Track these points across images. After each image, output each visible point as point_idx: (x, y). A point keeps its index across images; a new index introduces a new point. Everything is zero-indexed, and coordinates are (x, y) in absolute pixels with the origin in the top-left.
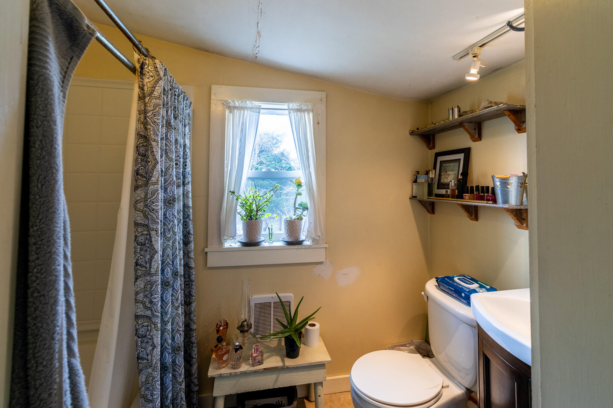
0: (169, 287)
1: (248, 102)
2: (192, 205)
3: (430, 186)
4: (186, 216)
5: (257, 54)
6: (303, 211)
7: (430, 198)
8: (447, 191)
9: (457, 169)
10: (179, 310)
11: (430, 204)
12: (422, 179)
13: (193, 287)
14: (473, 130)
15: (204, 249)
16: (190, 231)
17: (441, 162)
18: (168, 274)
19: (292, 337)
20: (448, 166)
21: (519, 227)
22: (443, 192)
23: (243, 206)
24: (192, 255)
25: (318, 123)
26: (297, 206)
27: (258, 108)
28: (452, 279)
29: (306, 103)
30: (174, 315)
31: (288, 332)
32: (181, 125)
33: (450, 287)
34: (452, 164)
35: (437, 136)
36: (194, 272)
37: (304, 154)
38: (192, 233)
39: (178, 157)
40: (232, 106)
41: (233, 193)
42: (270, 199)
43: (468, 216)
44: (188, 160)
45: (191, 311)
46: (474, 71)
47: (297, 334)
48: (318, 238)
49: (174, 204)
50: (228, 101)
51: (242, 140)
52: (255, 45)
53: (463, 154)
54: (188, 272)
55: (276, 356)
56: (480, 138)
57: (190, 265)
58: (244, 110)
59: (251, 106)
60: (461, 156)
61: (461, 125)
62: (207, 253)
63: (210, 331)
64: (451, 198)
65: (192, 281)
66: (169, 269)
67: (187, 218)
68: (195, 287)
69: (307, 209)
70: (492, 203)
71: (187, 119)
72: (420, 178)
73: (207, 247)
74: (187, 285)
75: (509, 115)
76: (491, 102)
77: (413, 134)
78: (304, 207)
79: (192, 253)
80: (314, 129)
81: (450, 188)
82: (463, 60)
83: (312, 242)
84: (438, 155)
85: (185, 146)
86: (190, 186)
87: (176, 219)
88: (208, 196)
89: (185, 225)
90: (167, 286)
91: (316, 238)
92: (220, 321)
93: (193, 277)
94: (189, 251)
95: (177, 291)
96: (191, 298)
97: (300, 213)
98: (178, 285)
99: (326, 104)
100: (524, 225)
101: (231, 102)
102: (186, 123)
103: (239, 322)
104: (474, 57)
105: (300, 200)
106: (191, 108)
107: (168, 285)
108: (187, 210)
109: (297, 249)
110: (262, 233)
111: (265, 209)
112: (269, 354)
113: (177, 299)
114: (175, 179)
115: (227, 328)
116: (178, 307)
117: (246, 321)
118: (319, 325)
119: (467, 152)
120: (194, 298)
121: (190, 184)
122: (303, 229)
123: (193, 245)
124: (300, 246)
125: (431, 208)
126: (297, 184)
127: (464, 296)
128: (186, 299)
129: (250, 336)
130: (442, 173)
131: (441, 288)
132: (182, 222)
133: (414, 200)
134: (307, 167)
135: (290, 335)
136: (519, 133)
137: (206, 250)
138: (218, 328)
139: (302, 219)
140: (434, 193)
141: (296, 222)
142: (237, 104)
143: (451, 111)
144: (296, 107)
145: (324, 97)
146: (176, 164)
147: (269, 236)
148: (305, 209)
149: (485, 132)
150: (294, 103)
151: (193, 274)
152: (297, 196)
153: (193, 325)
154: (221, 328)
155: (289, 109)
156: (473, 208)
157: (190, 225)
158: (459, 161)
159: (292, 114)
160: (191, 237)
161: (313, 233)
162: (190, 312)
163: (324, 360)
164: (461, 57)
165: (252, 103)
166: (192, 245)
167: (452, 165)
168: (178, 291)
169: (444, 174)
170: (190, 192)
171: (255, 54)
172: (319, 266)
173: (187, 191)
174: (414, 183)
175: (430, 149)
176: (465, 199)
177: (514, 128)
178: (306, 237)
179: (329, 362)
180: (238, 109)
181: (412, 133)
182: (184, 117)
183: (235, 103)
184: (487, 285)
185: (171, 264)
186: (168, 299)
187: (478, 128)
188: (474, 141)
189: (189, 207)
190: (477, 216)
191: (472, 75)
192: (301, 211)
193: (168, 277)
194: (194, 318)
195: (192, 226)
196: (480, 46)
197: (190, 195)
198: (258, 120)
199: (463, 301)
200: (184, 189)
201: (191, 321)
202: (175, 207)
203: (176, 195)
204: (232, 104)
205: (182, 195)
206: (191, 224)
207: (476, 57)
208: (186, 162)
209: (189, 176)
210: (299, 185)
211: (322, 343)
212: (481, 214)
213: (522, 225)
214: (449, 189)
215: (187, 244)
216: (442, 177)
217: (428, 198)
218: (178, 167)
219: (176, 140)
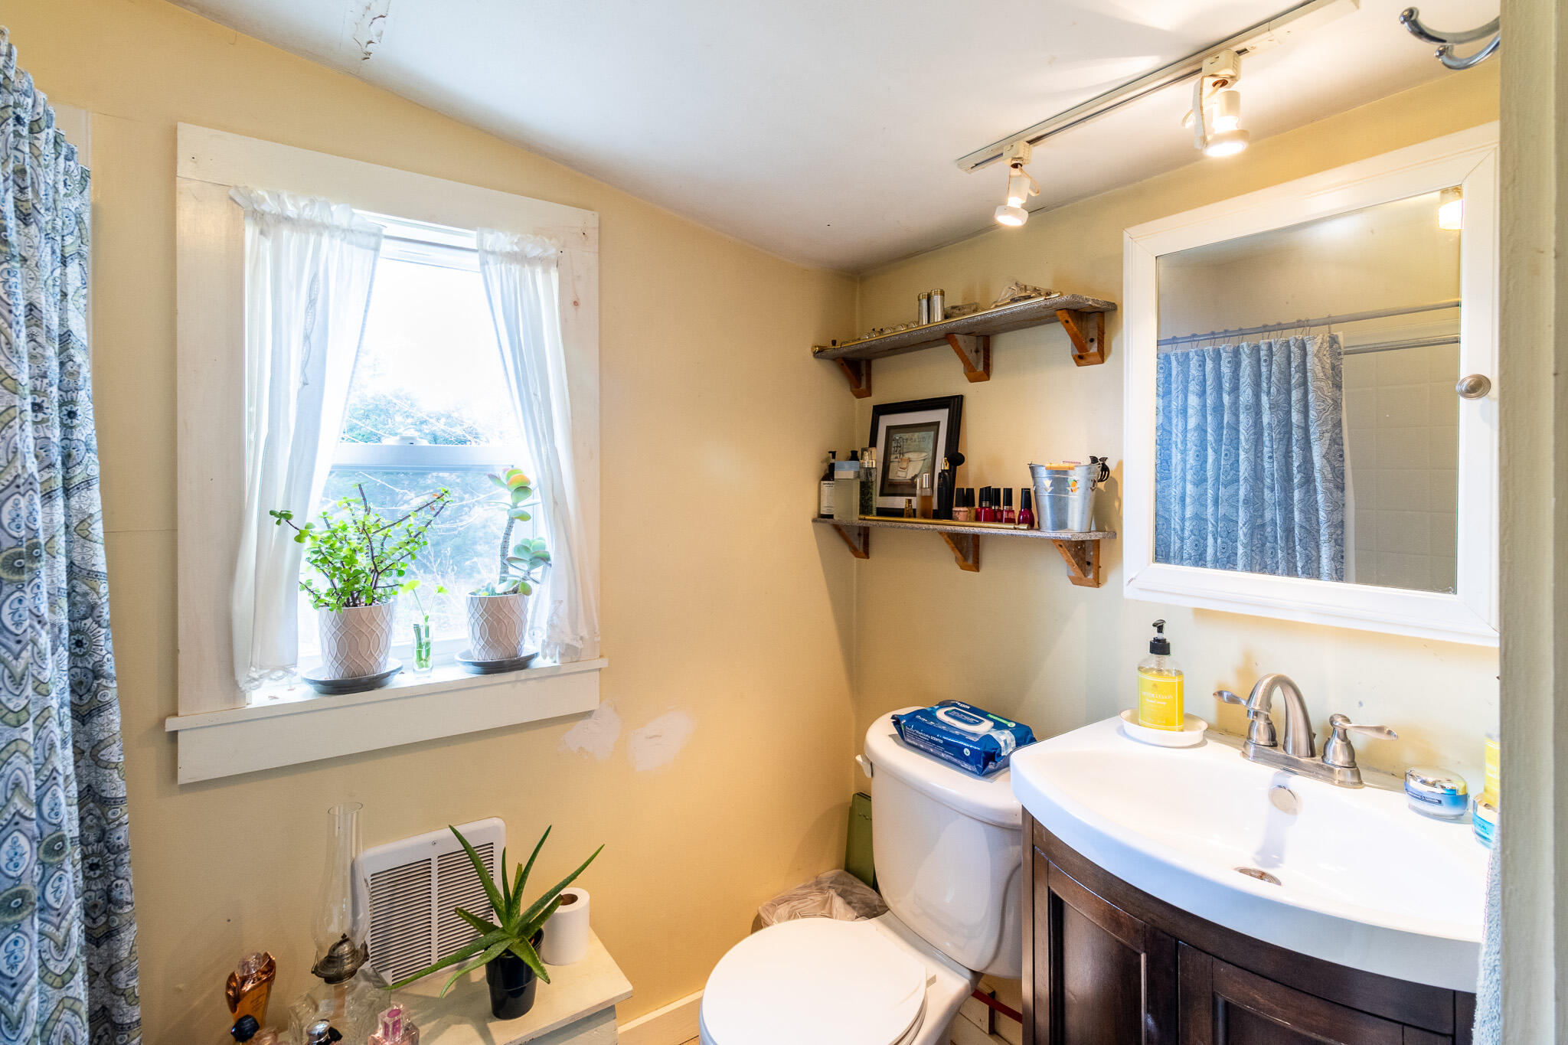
0: (26, 913)
1: (334, 208)
2: (108, 568)
3: (865, 488)
4: (82, 612)
5: (371, 42)
6: (531, 569)
7: (867, 518)
8: (910, 501)
9: (931, 446)
10: (72, 983)
11: (859, 534)
12: (846, 472)
13: (122, 871)
14: (974, 353)
15: (162, 723)
16: (101, 666)
17: (889, 428)
18: (21, 862)
19: (512, 954)
20: (907, 439)
21: (1075, 581)
22: (900, 502)
23: (323, 560)
24: (114, 753)
25: (576, 303)
26: (510, 554)
27: (374, 235)
28: (930, 714)
29: (538, 239)
30: (50, 1011)
31: (498, 941)
32: (49, 250)
33: (932, 738)
34: (916, 435)
35: (875, 364)
36: (126, 817)
37: (535, 395)
38: (113, 672)
39: (46, 377)
40: (270, 213)
41: (285, 516)
42: (420, 536)
43: (957, 559)
44: (82, 393)
45: (114, 961)
46: (1015, 201)
47: (530, 941)
48: (579, 645)
49: (31, 570)
50: (252, 192)
51: (314, 338)
52: (368, 8)
53: (947, 410)
54: (99, 818)
55: (460, 1022)
56: (986, 374)
57: (104, 794)
58: (320, 235)
59: (345, 224)
60: (942, 416)
61: (948, 337)
62: (174, 735)
63: (196, 1003)
64: (921, 518)
65: (118, 850)
66: (23, 841)
67: (86, 618)
68: (130, 870)
69: (545, 559)
70: (1028, 529)
71: (72, 233)
72: (842, 468)
73: (176, 715)
74: (93, 867)
75: (1067, 322)
76: (1026, 286)
77: (823, 354)
78: (535, 555)
79: (115, 748)
80: (564, 320)
81: (918, 492)
82: (979, 171)
83: (562, 655)
84: (880, 410)
85: (65, 339)
86: (95, 493)
87: (48, 627)
88: (172, 531)
89: (80, 644)
90: (18, 909)
91: (575, 643)
92: (245, 964)
93: (122, 834)
94: (101, 741)
95: (59, 915)
96: (115, 914)
97: (521, 574)
98: (65, 888)
99: (599, 249)
100: (1089, 577)
101: (267, 196)
102: (69, 251)
103: (320, 948)
104: (1015, 166)
105: (521, 533)
106: (85, 193)
107: (21, 905)
108: (82, 588)
109: (517, 681)
110: (392, 645)
111: (403, 569)
112: (433, 1023)
113: (60, 943)
114: (32, 466)
115: (270, 980)
116: (67, 976)
117: (345, 939)
118: (589, 897)
119: (954, 405)
120: (127, 909)
121: (96, 487)
122: (532, 621)
123: (116, 718)
124: (522, 674)
125: (859, 542)
126: (516, 485)
127: (968, 755)
128: (89, 923)
129: (363, 984)
130: (893, 457)
131: (908, 740)
132: (65, 634)
133: (824, 524)
134: (544, 436)
135: (507, 951)
136: (1079, 365)
137: (171, 724)
138: (234, 989)
139: (528, 592)
140: (874, 506)
141: (511, 602)
142: (291, 210)
143: (924, 302)
144: (508, 248)
145: (594, 228)
146: (37, 407)
147: (419, 653)
148: (537, 560)
149: (998, 359)
150: (500, 234)
151: (121, 824)
152: (512, 521)
153: (125, 1008)
154: (248, 986)
155: (484, 253)
156: (970, 540)
157: (102, 643)
158: (936, 427)
159: (494, 268)
160: (107, 688)
161: (568, 630)
162: (112, 965)
163: (612, 997)
164: (976, 165)
165: (353, 214)
166: (114, 719)
167: (918, 436)
168: (67, 912)
169: (897, 460)
170: (98, 516)
171: (364, 43)
172: (581, 723)
173: (80, 516)
174: (825, 482)
175: (859, 396)
176: (957, 520)
177: (1070, 353)
178: (546, 645)
179: (629, 997)
180: (294, 224)
181: (820, 353)
182: (59, 222)
183: (281, 203)
184: (1009, 721)
185: (34, 816)
186: (20, 966)
187: (984, 349)
188: (971, 381)
189: (92, 575)
190: (978, 559)
191: (1012, 211)
192: (525, 566)
193: (19, 873)
194: (133, 983)
195: (110, 644)
196: (1030, 142)
197: (98, 529)
198: (373, 275)
199: (966, 765)
200: (67, 507)
201: (116, 997)
202: (37, 581)
203: (41, 532)
204: (270, 206)
205: (63, 530)
206: (106, 639)
207: (1019, 166)
208: (73, 402)
209: (91, 455)
210: (523, 489)
211: (599, 944)
212: (987, 556)
213: (1085, 576)
214: (914, 495)
215: (90, 715)
216: (894, 466)
217: (860, 519)
218: (42, 421)
219: (31, 307)
